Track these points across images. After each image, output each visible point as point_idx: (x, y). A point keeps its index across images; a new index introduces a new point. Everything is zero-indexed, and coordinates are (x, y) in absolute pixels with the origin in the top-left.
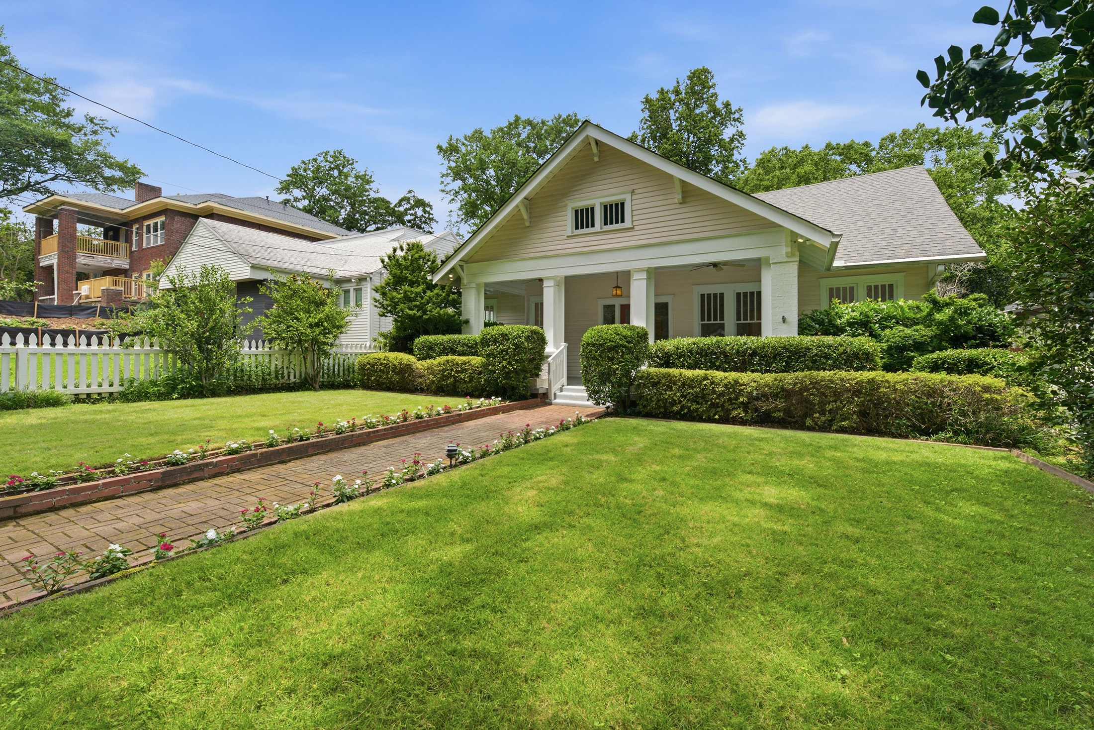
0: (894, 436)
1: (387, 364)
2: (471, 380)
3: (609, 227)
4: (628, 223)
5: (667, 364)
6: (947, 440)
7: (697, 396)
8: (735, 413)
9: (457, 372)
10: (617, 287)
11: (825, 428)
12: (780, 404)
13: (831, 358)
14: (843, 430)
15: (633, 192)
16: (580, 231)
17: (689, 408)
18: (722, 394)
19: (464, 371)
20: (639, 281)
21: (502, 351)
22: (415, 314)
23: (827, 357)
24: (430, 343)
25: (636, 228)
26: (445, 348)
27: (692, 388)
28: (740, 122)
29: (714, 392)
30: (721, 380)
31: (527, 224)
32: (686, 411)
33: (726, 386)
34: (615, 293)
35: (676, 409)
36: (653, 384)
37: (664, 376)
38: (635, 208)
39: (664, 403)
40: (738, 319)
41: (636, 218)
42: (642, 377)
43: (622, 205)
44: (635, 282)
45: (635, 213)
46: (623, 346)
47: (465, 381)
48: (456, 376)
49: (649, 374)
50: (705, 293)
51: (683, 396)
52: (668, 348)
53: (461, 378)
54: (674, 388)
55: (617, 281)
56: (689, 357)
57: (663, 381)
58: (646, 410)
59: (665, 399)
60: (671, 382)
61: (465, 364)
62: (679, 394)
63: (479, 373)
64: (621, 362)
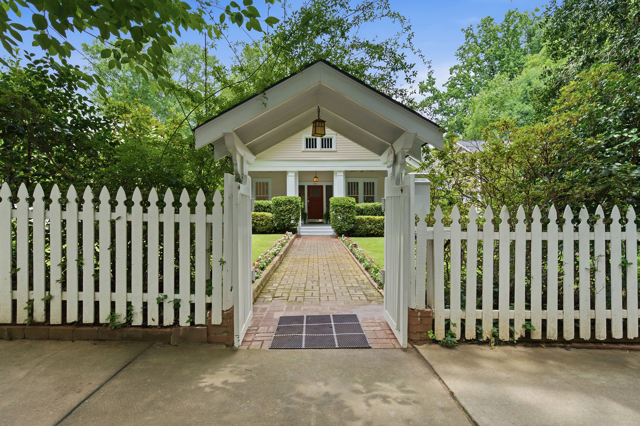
2: (266, 224)
3: (324, 149)
4: (334, 149)
5: (362, 214)
9: (257, 220)
10: (316, 177)
15: (336, 134)
16: (308, 149)
17: (378, 231)
19: (263, 220)
20: (340, 177)
21: (290, 209)
25: (338, 151)
27: (379, 223)
34: (315, 180)
35: (372, 232)
36: (363, 223)
37: (368, 219)
38: (337, 142)
39: (367, 230)
40: (365, 194)
41: (338, 147)
42: (358, 219)
43: (331, 139)
44: (338, 177)
45: (337, 144)
46: (352, 206)
47: (262, 225)
48: (257, 223)
49: (361, 218)
50: (350, 181)
51: (375, 227)
52: (361, 207)
53: (260, 224)
54: (372, 224)
55: (316, 174)
56: (372, 211)
57: (367, 221)
58: (359, 234)
59: (368, 229)
60: (371, 222)
61: (263, 216)
62: (374, 226)
63: (272, 221)
64: (352, 213)
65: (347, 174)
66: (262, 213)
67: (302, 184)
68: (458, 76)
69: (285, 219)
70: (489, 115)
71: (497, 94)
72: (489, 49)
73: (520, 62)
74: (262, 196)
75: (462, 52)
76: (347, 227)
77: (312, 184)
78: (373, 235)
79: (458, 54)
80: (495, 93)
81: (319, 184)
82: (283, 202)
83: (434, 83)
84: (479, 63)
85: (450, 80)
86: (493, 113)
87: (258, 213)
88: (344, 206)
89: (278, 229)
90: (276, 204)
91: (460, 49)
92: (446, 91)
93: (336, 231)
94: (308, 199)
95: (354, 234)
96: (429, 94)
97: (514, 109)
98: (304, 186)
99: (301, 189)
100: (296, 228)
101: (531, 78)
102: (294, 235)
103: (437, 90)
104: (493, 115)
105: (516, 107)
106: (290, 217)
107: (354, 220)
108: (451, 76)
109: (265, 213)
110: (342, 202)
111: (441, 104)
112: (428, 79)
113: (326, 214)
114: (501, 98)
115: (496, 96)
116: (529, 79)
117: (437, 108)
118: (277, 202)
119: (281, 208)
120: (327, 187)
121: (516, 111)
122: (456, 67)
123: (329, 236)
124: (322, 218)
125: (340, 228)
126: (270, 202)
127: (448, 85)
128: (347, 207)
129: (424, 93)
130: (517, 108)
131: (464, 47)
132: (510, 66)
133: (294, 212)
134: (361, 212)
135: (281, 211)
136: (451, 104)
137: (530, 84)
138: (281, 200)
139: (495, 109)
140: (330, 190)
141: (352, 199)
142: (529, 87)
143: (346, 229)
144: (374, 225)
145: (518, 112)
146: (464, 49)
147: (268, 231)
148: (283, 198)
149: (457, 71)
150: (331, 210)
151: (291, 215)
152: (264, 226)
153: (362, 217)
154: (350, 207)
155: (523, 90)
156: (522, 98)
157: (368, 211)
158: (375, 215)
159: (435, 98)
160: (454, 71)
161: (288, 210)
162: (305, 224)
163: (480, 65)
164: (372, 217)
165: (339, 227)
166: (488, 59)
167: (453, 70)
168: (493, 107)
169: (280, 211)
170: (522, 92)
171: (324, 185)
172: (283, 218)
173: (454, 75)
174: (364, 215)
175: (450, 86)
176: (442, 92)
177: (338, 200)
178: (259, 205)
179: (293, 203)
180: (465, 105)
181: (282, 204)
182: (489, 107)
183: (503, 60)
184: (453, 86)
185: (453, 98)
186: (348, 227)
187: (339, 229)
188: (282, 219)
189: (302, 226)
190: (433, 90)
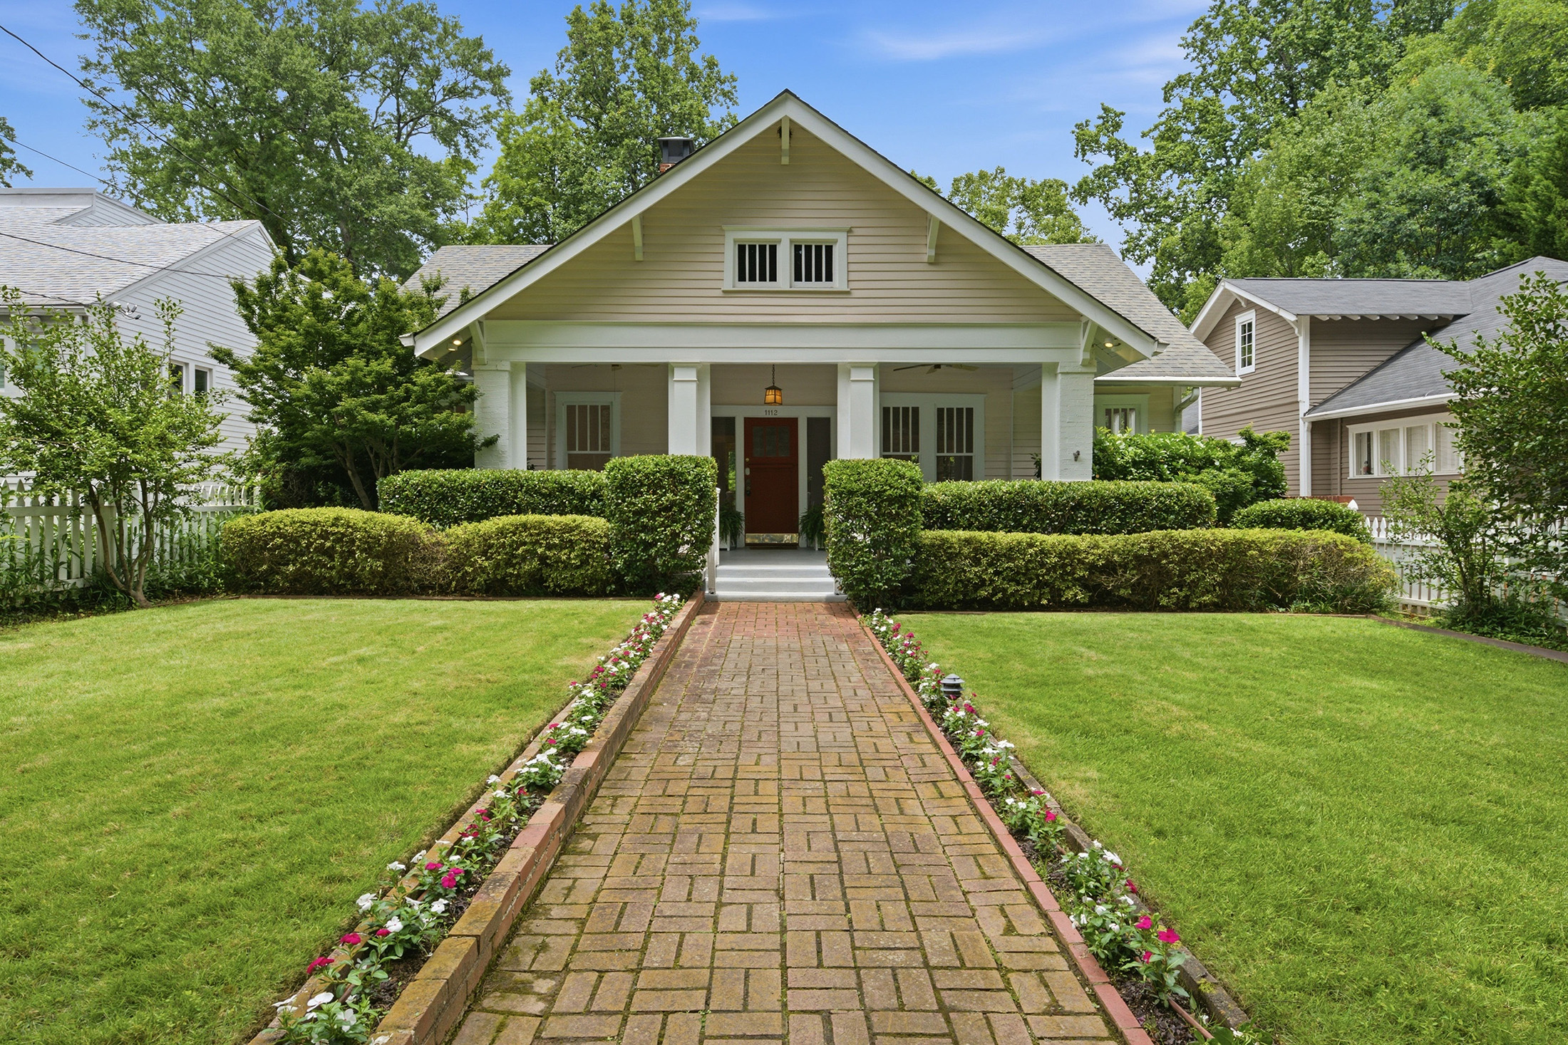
0: (1251, 610)
1: (343, 535)
2: (584, 563)
3: (803, 285)
4: (838, 283)
5: (944, 523)
6: (1307, 610)
7: (1018, 573)
8: (1069, 594)
9: (549, 547)
10: (774, 388)
11: (1183, 607)
12: (1132, 576)
13: (1173, 512)
14: (1202, 608)
15: (850, 231)
16: (747, 285)
17: (1004, 590)
18: (1054, 568)
19: (571, 545)
20: (859, 385)
21: (673, 503)
22: (382, 421)
23: (1169, 510)
24: (441, 485)
25: (856, 294)
26: (484, 498)
27: (1011, 559)
28: (731, 99)
29: (1042, 565)
30: (1053, 546)
31: (639, 257)
32: (1000, 595)
33: (1060, 555)
34: (770, 398)
35: (983, 593)
36: (951, 557)
37: (968, 542)
38: (852, 259)
39: (966, 586)
40: (940, 449)
41: (853, 276)
42: (933, 545)
43: (829, 249)
44: (854, 385)
45: (852, 267)
46: (912, 495)
47: (567, 565)
48: (547, 557)
49: (944, 541)
50: (891, 405)
51: (997, 573)
52: (940, 498)
53: (559, 561)
54: (984, 561)
55: (774, 375)
56: (980, 511)
57: (966, 551)
58: (935, 598)
59: (969, 580)
60: (979, 551)
61: (571, 530)
62: (991, 570)
63: (607, 548)
64: (910, 522)
65: (888, 375)
66: (569, 519)
67: (725, 412)
68: (1188, 109)
69: (653, 544)
70: (1303, 210)
71: (1328, 145)
72: (1284, 25)
73: (1377, 60)
74: (588, 452)
75: (1200, 35)
76: (892, 572)
77: (760, 412)
78: (986, 605)
79: (1190, 40)
80: (1321, 142)
81: (783, 412)
82: (647, 476)
83: (1117, 126)
84: (1255, 65)
85: (1163, 119)
86: (1313, 203)
87: (556, 517)
88: (880, 494)
89: (627, 579)
90: (620, 487)
91: (1197, 26)
92: (1153, 152)
93: (847, 587)
94: (746, 465)
95: (916, 598)
96: (1103, 159)
97: (1388, 188)
98: (731, 421)
99: (721, 429)
100: (698, 576)
101: (1439, 91)
102: (689, 605)
103: (1126, 147)
104: (1313, 208)
105: (1393, 181)
106: (675, 535)
107: (914, 546)
108: (1167, 105)
109: (579, 518)
110: (874, 480)
111: (1138, 188)
112: (1102, 113)
113: (807, 517)
114: (1341, 155)
115: (1324, 151)
116: (1432, 96)
117: (1126, 201)
118: (625, 478)
119: (639, 502)
120: (812, 422)
121: (1393, 195)
122: (1181, 82)
123: (819, 601)
124: (793, 530)
125: (866, 577)
126: (602, 477)
127: (1156, 134)
128: (891, 500)
129: (1089, 155)
130: (1396, 186)
131: (1207, 20)
132: (1347, 72)
133: (688, 515)
134: (940, 516)
135: (639, 513)
136: (1165, 188)
137: (1435, 113)
138: (638, 472)
139: (1319, 191)
140: (823, 432)
141: (911, 469)
142: (1434, 120)
143: (888, 582)
144: (990, 565)
145: (1401, 197)
146: (1208, 26)
147: (590, 585)
148: (647, 462)
149: (1186, 93)
150: (828, 509)
151: (677, 527)
152: (578, 567)
153: (946, 533)
154: (901, 500)
155: (1413, 129)
156: (1411, 155)
157: (964, 512)
158: (991, 527)
159: (1122, 170)
160: (1176, 92)
161: (667, 509)
162: (734, 552)
163: (1256, 72)
164: (983, 536)
165: (861, 573)
166: (1278, 55)
167: (1172, 88)
168: (1315, 185)
169: (635, 513)
170: (1412, 137)
171: (803, 415)
172: (649, 538)
173: (1176, 105)
174: (953, 525)
175: (1162, 138)
176: (1141, 154)
177: (854, 468)
178: (561, 488)
179: (687, 482)
180: (1209, 191)
181: (642, 485)
182: (1299, 186)
183: (1328, 54)
184: (1169, 136)
185: (1170, 172)
186: (895, 575)
187: (859, 581)
188: (644, 542)
189: (723, 560)
190: (1114, 148)
